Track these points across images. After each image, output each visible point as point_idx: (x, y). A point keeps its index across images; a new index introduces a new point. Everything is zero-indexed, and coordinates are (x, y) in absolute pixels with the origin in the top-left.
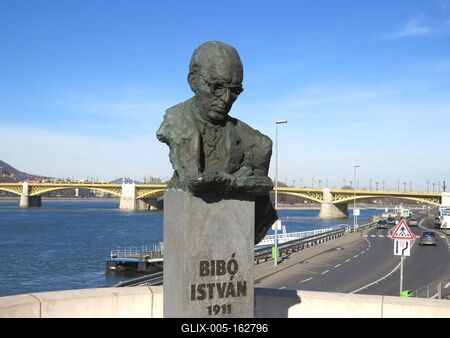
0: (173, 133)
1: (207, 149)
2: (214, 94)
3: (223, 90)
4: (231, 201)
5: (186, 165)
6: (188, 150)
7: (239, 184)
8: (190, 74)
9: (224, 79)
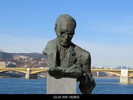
0: (48, 51)
1: (61, 58)
2: (62, 36)
3: (65, 34)
4: (66, 78)
5: (51, 64)
6: (52, 58)
7: (66, 72)
8: (55, 28)
9: (65, 30)
